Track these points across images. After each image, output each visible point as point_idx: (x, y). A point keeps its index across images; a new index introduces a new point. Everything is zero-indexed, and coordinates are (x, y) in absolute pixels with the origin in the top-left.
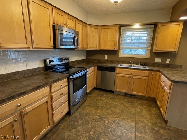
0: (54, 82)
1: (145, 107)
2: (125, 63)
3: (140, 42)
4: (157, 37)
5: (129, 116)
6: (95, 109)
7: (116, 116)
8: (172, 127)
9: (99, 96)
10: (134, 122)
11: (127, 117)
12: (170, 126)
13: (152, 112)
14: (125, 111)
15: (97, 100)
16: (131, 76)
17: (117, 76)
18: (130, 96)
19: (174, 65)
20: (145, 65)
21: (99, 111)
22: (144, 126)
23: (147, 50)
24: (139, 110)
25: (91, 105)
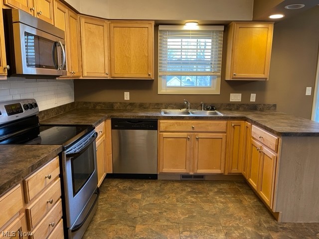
0: (34, 169)
1: (229, 196)
2: (173, 108)
3: (198, 61)
4: (232, 50)
5: (207, 223)
6: (129, 226)
7: (181, 230)
8: (286, 223)
9: (125, 194)
10: (222, 232)
11: (203, 224)
12: (283, 222)
13: (246, 203)
14: (195, 214)
15: (123, 204)
16: (192, 133)
17: (162, 138)
18: (193, 179)
19: (264, 105)
20: (213, 109)
21: (139, 228)
22: (243, 234)
23: (213, 77)
24: (221, 204)
25: (114, 218)
